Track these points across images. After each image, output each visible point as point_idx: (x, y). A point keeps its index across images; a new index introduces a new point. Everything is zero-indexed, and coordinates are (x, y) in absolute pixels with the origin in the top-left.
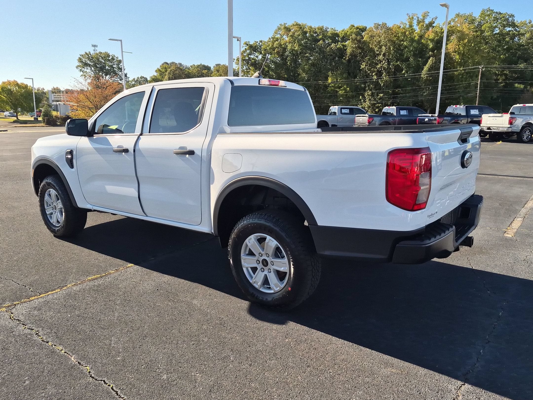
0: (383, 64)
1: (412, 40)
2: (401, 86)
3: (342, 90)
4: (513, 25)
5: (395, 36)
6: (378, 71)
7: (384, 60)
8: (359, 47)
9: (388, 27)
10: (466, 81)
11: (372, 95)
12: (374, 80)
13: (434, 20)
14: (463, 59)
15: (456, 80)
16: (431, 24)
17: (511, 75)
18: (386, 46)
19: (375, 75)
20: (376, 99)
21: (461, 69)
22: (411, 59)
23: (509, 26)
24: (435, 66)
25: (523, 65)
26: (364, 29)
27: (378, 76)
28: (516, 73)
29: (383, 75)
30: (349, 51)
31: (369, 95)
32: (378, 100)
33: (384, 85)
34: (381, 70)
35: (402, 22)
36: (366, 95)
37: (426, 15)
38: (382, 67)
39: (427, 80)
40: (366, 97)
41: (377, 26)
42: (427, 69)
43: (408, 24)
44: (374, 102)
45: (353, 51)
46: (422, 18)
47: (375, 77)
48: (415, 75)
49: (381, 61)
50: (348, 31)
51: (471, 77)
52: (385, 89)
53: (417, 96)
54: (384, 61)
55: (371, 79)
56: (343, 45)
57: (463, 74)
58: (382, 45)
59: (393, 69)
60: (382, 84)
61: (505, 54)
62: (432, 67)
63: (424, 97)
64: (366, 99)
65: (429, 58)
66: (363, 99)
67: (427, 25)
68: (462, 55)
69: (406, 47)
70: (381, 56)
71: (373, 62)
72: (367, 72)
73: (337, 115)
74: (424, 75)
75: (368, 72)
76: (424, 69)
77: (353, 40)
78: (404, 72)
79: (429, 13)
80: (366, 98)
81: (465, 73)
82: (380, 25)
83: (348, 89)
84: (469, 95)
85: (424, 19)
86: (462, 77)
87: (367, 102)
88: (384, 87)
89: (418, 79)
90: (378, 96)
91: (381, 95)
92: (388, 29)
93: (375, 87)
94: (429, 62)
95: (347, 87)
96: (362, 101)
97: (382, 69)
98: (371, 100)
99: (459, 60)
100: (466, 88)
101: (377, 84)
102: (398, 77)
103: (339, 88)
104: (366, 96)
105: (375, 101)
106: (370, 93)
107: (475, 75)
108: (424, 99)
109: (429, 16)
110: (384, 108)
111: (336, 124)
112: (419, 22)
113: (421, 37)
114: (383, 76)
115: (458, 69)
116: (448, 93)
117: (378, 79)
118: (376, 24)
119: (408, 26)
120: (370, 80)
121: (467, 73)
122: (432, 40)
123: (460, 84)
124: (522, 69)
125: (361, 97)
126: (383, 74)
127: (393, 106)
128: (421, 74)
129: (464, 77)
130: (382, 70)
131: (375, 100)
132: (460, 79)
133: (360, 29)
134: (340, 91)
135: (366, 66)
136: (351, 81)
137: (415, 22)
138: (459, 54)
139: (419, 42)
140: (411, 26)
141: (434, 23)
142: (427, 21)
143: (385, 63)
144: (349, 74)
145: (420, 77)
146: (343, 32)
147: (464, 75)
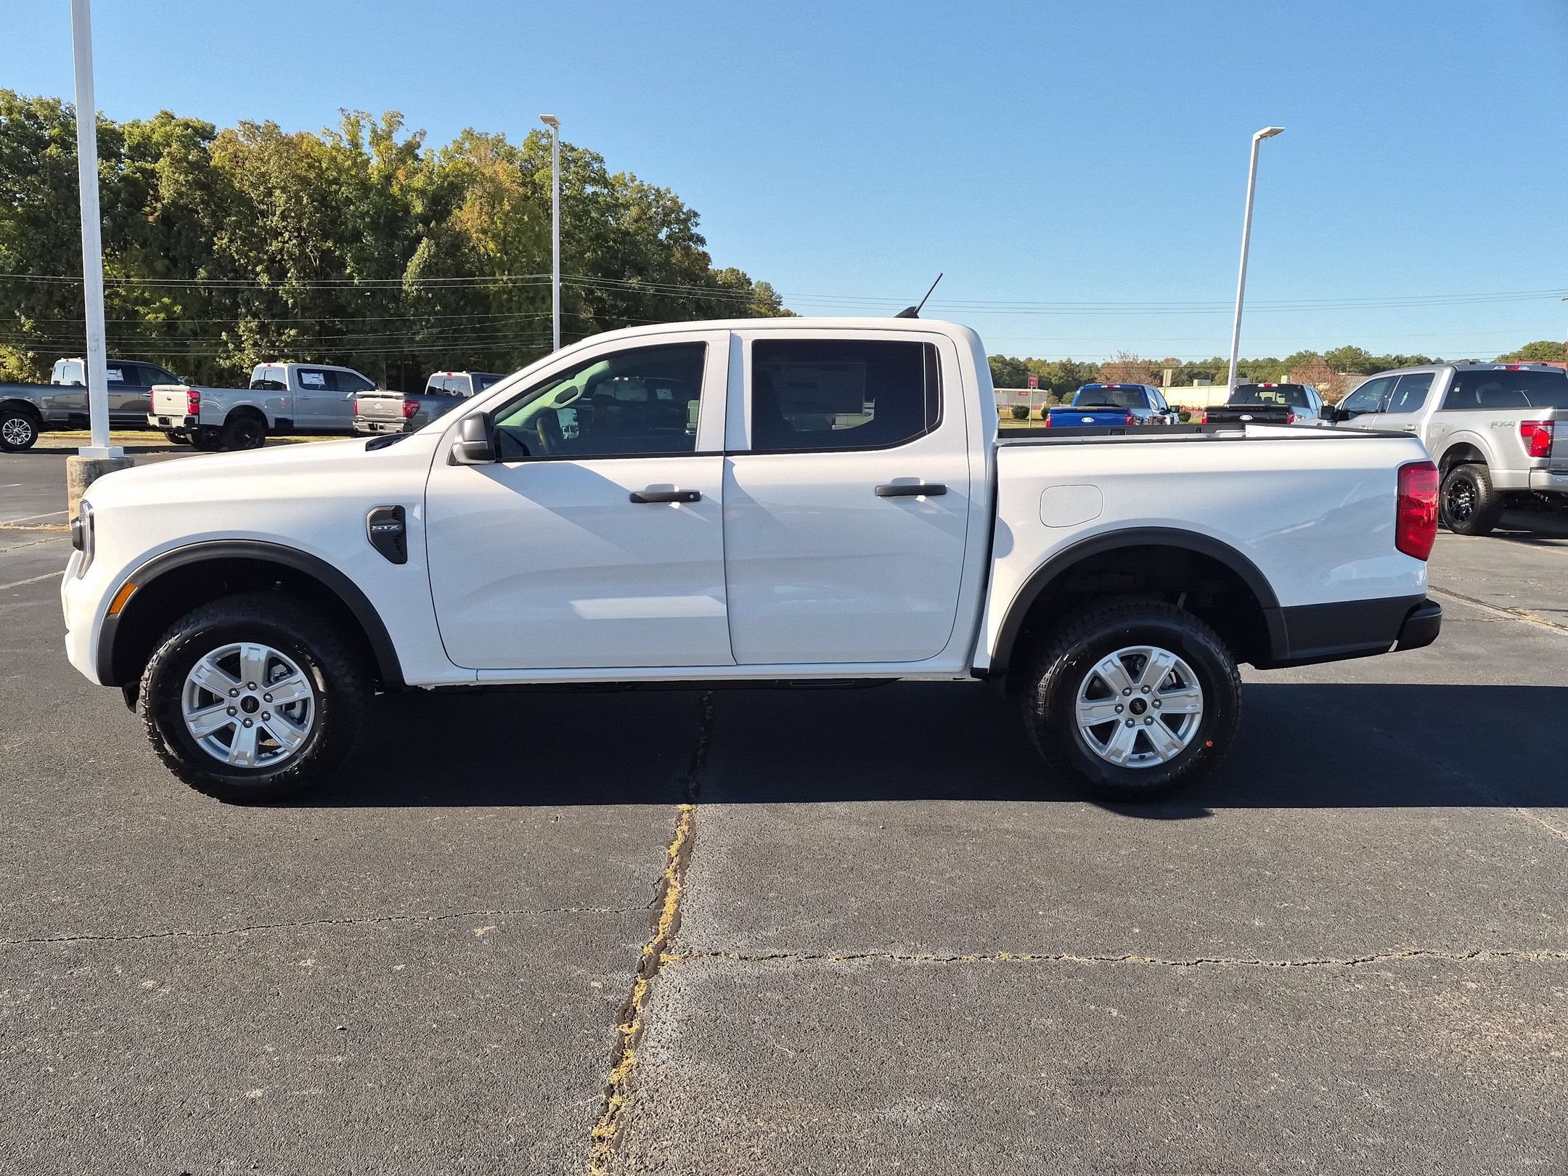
0: (284, 243)
1: (365, 187)
2: (349, 310)
3: (156, 311)
4: (602, 180)
5: (311, 166)
6: (272, 260)
7: (287, 231)
8: (198, 184)
9: (284, 135)
10: (519, 311)
11: (263, 329)
12: (264, 287)
13: (418, 140)
14: (506, 254)
15: (494, 305)
16: (410, 150)
17: (613, 302)
18: (284, 189)
19: (264, 271)
20: (277, 344)
21: (505, 278)
22: (368, 239)
23: (594, 181)
24: (436, 264)
25: (635, 281)
26: (207, 133)
27: (273, 276)
28: (623, 300)
29: (289, 275)
30: (166, 191)
31: (251, 330)
32: (284, 346)
33: (295, 305)
34: (282, 259)
35: (328, 130)
36: (242, 328)
37: (395, 121)
38: (282, 249)
39: (419, 297)
40: (241, 336)
41: (252, 130)
42: (416, 269)
43: (346, 137)
44: (272, 352)
45: (180, 195)
46: (384, 128)
47: (264, 279)
48: (384, 284)
49: (276, 234)
50: (153, 130)
51: (532, 301)
52: (299, 315)
53: (398, 341)
54: (287, 235)
55: (253, 284)
56: (143, 171)
57: (511, 291)
58: (274, 187)
59: (316, 261)
60: (291, 301)
61: (594, 251)
62: (430, 266)
63: (416, 347)
64: (243, 342)
65: (418, 239)
66: (232, 342)
67: (401, 151)
68: (504, 244)
69: (348, 201)
70: (276, 218)
71: (252, 234)
72: (235, 261)
73: (288, 389)
74: (410, 285)
75: (242, 261)
76: (409, 270)
77: (176, 162)
78: (348, 271)
79: (403, 116)
80: (243, 339)
81: (516, 290)
82: (258, 128)
83: (178, 309)
84: (534, 346)
85: (391, 132)
86: (510, 300)
87: (246, 352)
88: (296, 310)
89: (396, 296)
90: (280, 334)
91: (293, 332)
92: (287, 144)
93: (269, 309)
94: (420, 251)
95: (175, 303)
96: (231, 346)
97: (286, 257)
98: (260, 346)
99: (499, 255)
100: (522, 329)
101: (272, 299)
102: (335, 284)
103: (146, 303)
104: (243, 331)
105: (274, 350)
106: (254, 325)
107: (540, 296)
108: (419, 351)
109: (403, 125)
110: (432, 375)
111: (289, 417)
112: (377, 139)
113: (388, 178)
114: (290, 277)
115: (498, 277)
116: (479, 338)
117: (273, 285)
118: (245, 124)
119: (345, 144)
120: (249, 284)
121: (521, 289)
122: (422, 193)
123: (510, 318)
124: (635, 289)
125: (223, 334)
126: (289, 272)
127: (462, 371)
128: (401, 283)
129: (514, 299)
130: (284, 260)
131: (273, 346)
132: (505, 304)
133: (195, 130)
134: (149, 313)
135: (231, 241)
136: (183, 283)
137: (365, 136)
138: (494, 237)
139: (383, 191)
140: (356, 145)
141: (419, 146)
142: (400, 139)
143: (290, 239)
144: (174, 261)
145: (401, 291)
146: (136, 131)
147: (513, 294)
